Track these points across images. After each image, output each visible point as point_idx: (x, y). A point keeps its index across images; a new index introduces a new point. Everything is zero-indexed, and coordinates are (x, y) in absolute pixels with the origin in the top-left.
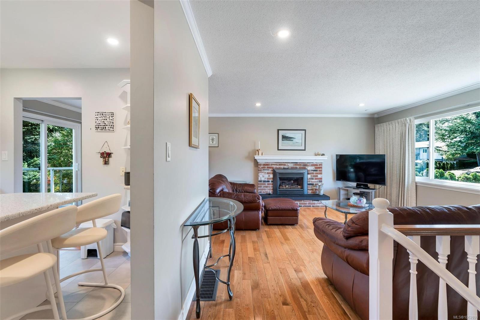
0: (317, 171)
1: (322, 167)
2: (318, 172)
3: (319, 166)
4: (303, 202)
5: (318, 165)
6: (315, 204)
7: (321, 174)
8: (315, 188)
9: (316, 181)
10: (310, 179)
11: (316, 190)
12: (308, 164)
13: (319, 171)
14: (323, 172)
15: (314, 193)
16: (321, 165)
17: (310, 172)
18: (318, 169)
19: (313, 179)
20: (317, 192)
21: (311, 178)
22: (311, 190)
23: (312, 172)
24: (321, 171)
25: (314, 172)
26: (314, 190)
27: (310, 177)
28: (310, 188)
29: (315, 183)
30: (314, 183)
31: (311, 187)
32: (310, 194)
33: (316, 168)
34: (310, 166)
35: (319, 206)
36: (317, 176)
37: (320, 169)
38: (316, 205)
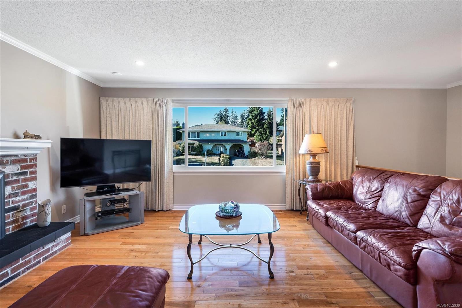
0: (25, 173)
1: (35, 165)
2: (29, 176)
3: (30, 162)
4: (21, 262)
5: (29, 160)
6: (48, 250)
7: (34, 179)
8: (22, 214)
9: (25, 197)
10: (10, 196)
11: (24, 218)
12: (5, 160)
13: (32, 173)
14: (38, 175)
15: (21, 228)
16: (35, 159)
17: (10, 179)
18: (28, 170)
19: (16, 195)
20: (25, 223)
21: (14, 194)
22: (14, 222)
23: (15, 178)
24: (35, 172)
25: (21, 178)
26: (20, 220)
27: (11, 192)
28: (11, 219)
29: (22, 203)
30: (20, 204)
31: (13, 215)
32: (10, 234)
33: (22, 168)
34: (9, 165)
35: (56, 252)
36: (27, 186)
37: (33, 169)
38: (50, 252)
